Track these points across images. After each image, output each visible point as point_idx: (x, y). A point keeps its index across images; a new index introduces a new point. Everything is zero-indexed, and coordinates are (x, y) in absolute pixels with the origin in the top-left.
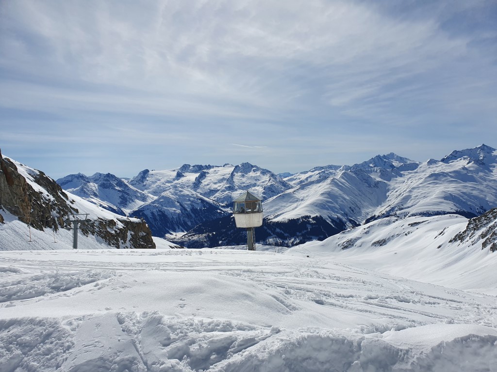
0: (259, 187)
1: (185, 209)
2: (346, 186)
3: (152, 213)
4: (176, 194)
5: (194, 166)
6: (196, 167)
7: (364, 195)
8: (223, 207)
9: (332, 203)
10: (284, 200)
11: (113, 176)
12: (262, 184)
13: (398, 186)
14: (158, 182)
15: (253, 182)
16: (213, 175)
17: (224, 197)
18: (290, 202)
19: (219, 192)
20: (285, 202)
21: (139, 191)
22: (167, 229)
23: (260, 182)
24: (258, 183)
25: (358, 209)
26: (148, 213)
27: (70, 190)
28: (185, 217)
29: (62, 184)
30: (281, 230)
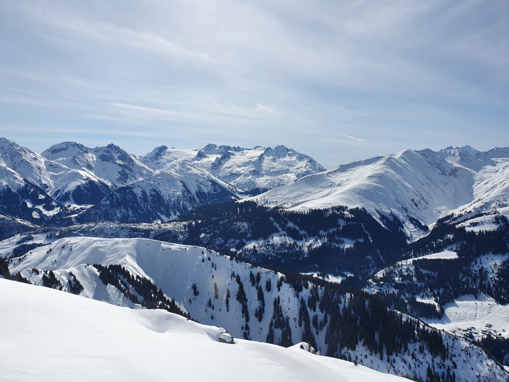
0: (292, 174)
1: (189, 192)
3: (144, 193)
4: (182, 172)
5: (220, 147)
6: (223, 148)
7: (435, 184)
8: (241, 193)
9: (384, 191)
11: (117, 149)
12: (296, 170)
13: (489, 176)
14: (175, 161)
15: (286, 168)
16: (238, 157)
17: (246, 183)
19: (242, 176)
20: (313, 186)
21: (147, 168)
22: (159, 214)
23: (294, 168)
24: (291, 169)
25: (424, 203)
26: (138, 191)
27: (61, 159)
28: (186, 201)
29: (55, 151)
30: (295, 224)
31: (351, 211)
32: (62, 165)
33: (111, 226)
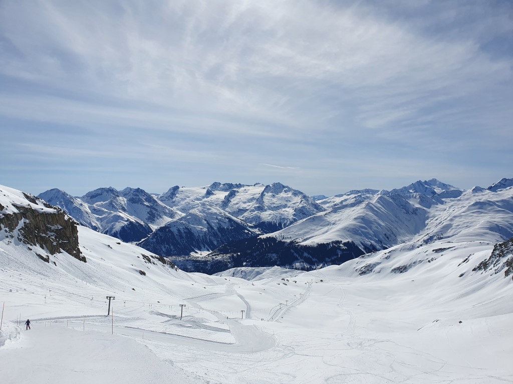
0: (290, 208)
1: (212, 228)
2: (381, 211)
3: (179, 230)
4: (204, 212)
5: (224, 185)
6: (226, 186)
7: (401, 221)
8: (251, 227)
9: (366, 229)
10: (315, 223)
11: (142, 191)
12: (293, 205)
13: (439, 213)
14: (188, 199)
15: (284, 203)
16: (242, 194)
17: (253, 218)
18: (321, 226)
19: (248, 211)
20: (315, 225)
21: (168, 207)
22: (193, 247)
23: (291, 203)
24: (289, 204)
25: (393, 236)
26: (174, 230)
27: (99, 203)
28: (211, 236)
29: (92, 197)
30: (309, 254)
31: (345, 244)
32: (103, 209)
33: (180, 259)
